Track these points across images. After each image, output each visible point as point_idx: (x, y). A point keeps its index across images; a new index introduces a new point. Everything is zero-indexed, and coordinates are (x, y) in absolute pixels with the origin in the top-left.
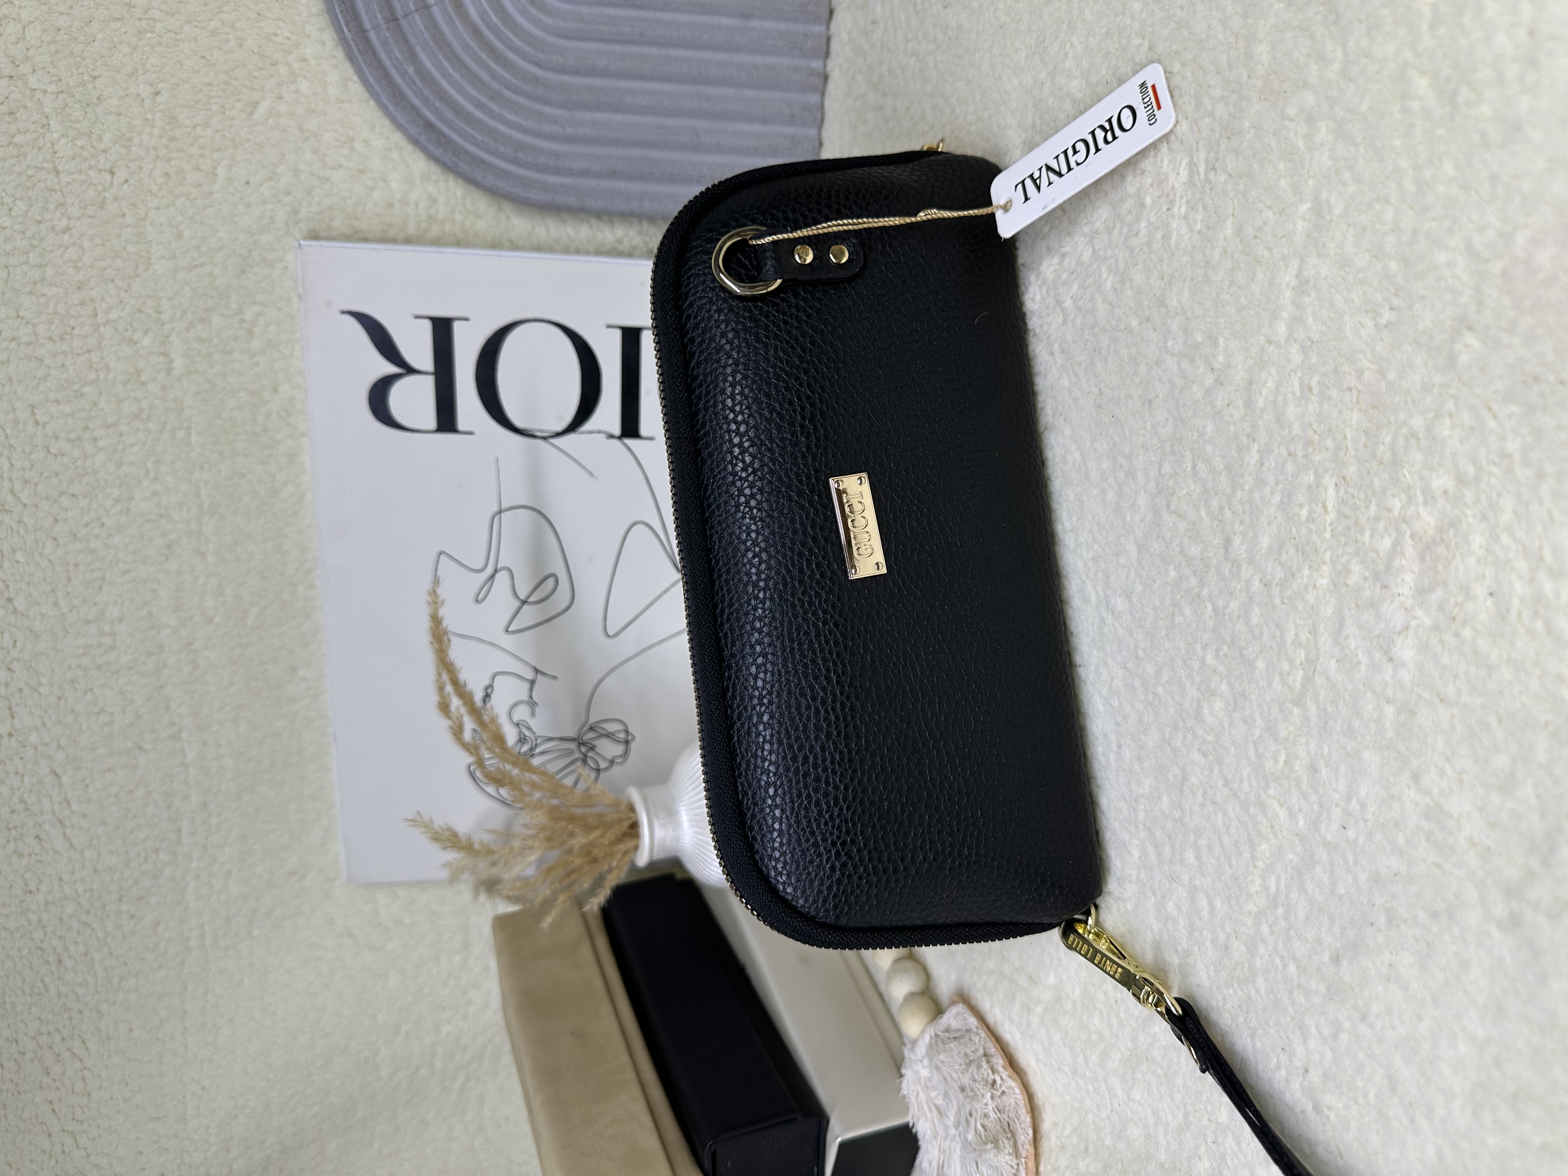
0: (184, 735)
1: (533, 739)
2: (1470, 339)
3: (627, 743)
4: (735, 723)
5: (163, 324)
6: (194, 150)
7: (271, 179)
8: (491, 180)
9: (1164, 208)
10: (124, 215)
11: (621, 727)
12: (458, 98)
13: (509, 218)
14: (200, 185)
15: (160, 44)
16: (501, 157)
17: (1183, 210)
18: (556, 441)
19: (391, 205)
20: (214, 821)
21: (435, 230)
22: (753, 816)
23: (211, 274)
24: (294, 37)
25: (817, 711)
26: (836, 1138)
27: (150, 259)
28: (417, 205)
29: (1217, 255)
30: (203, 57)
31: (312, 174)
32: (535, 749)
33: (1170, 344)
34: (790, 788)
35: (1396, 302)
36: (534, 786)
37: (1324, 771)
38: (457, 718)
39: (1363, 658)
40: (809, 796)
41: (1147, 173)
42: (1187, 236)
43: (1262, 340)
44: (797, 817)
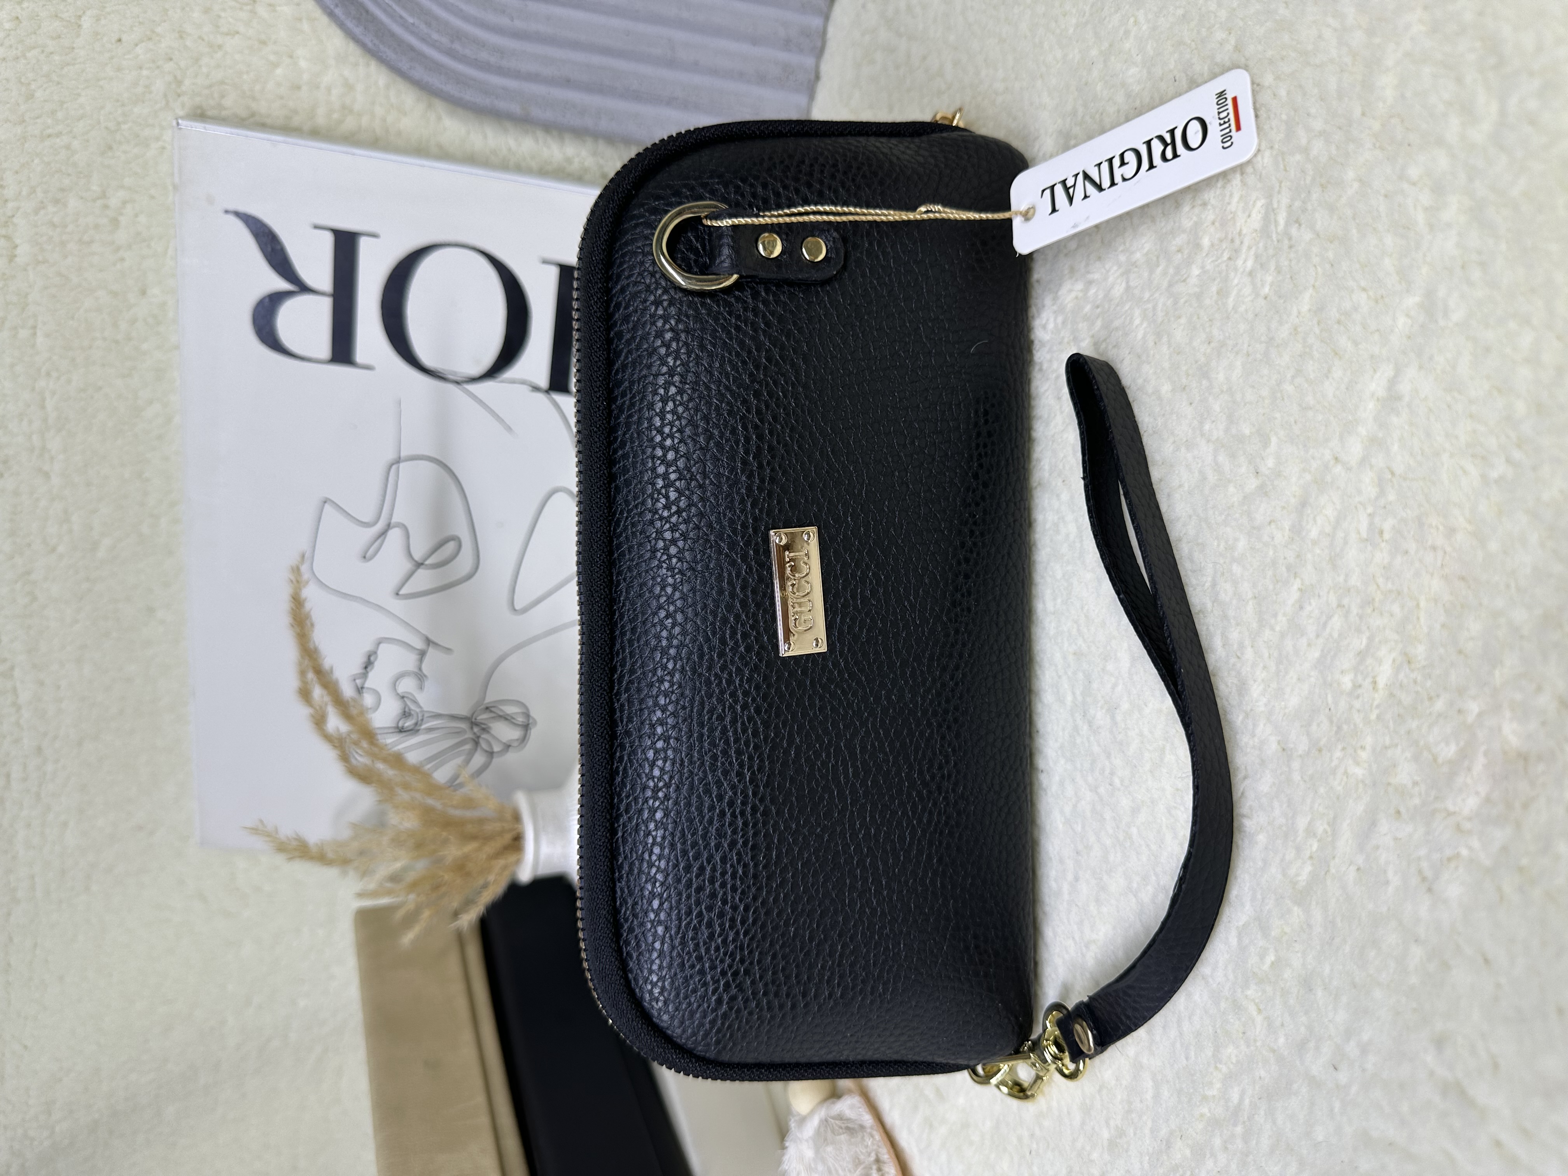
1: (420, 715)
3: (526, 727)
4: (621, 815)
7: (149, 40)
8: (419, 73)
9: (1226, 256)
11: (520, 709)
14: (59, 37)
16: (434, 45)
17: (1250, 264)
18: (471, 387)
19: (297, 87)
20: (50, 768)
21: (349, 125)
22: (631, 930)
23: (68, 147)
25: (722, 814)
28: (329, 89)
29: (1284, 333)
33: (1207, 427)
34: (679, 902)
35: (1519, 455)
37: (1320, 993)
38: (321, 707)
39: (1394, 879)
40: (700, 915)
41: (1209, 207)
42: (1250, 298)
43: (1328, 455)
44: (683, 937)
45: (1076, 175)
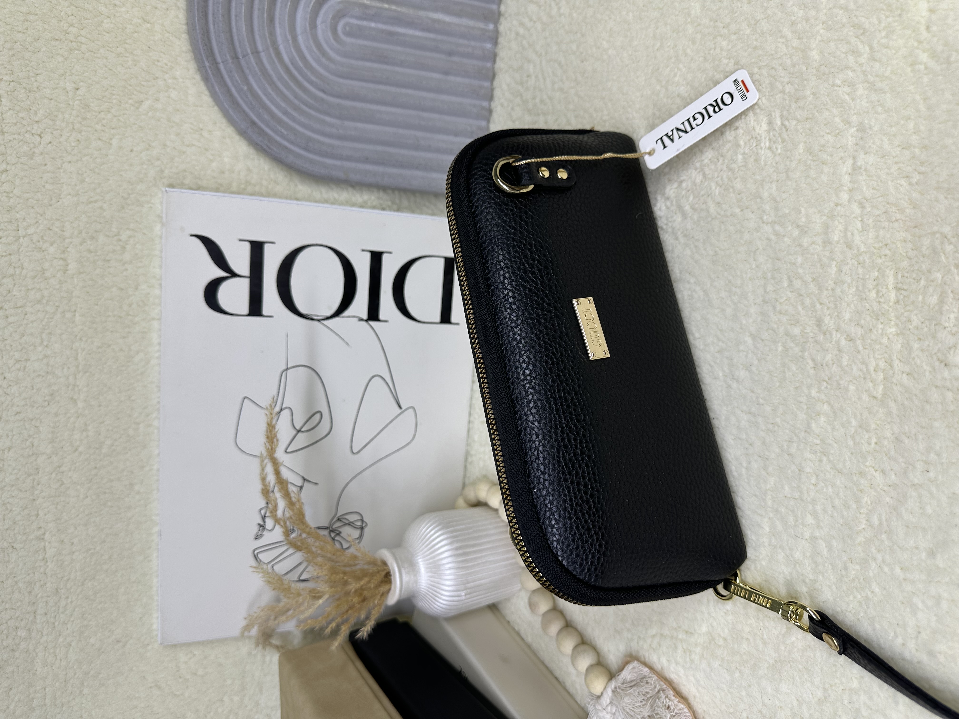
0: (47, 536)
3: (362, 528)
4: (528, 452)
5: (64, 239)
6: (98, 127)
7: (147, 150)
9: (754, 145)
10: (46, 165)
11: (359, 518)
12: (273, 108)
13: (296, 186)
14: (100, 149)
15: (83, 58)
18: (326, 323)
19: (223, 172)
20: (63, 603)
21: (250, 188)
22: (545, 514)
23: (101, 208)
24: (169, 64)
27: (60, 195)
28: (239, 173)
30: (110, 70)
31: (174, 148)
33: (765, 218)
34: (569, 492)
35: (923, 169)
37: (906, 441)
41: (739, 128)
43: (832, 205)
44: (575, 511)
45: (672, 130)
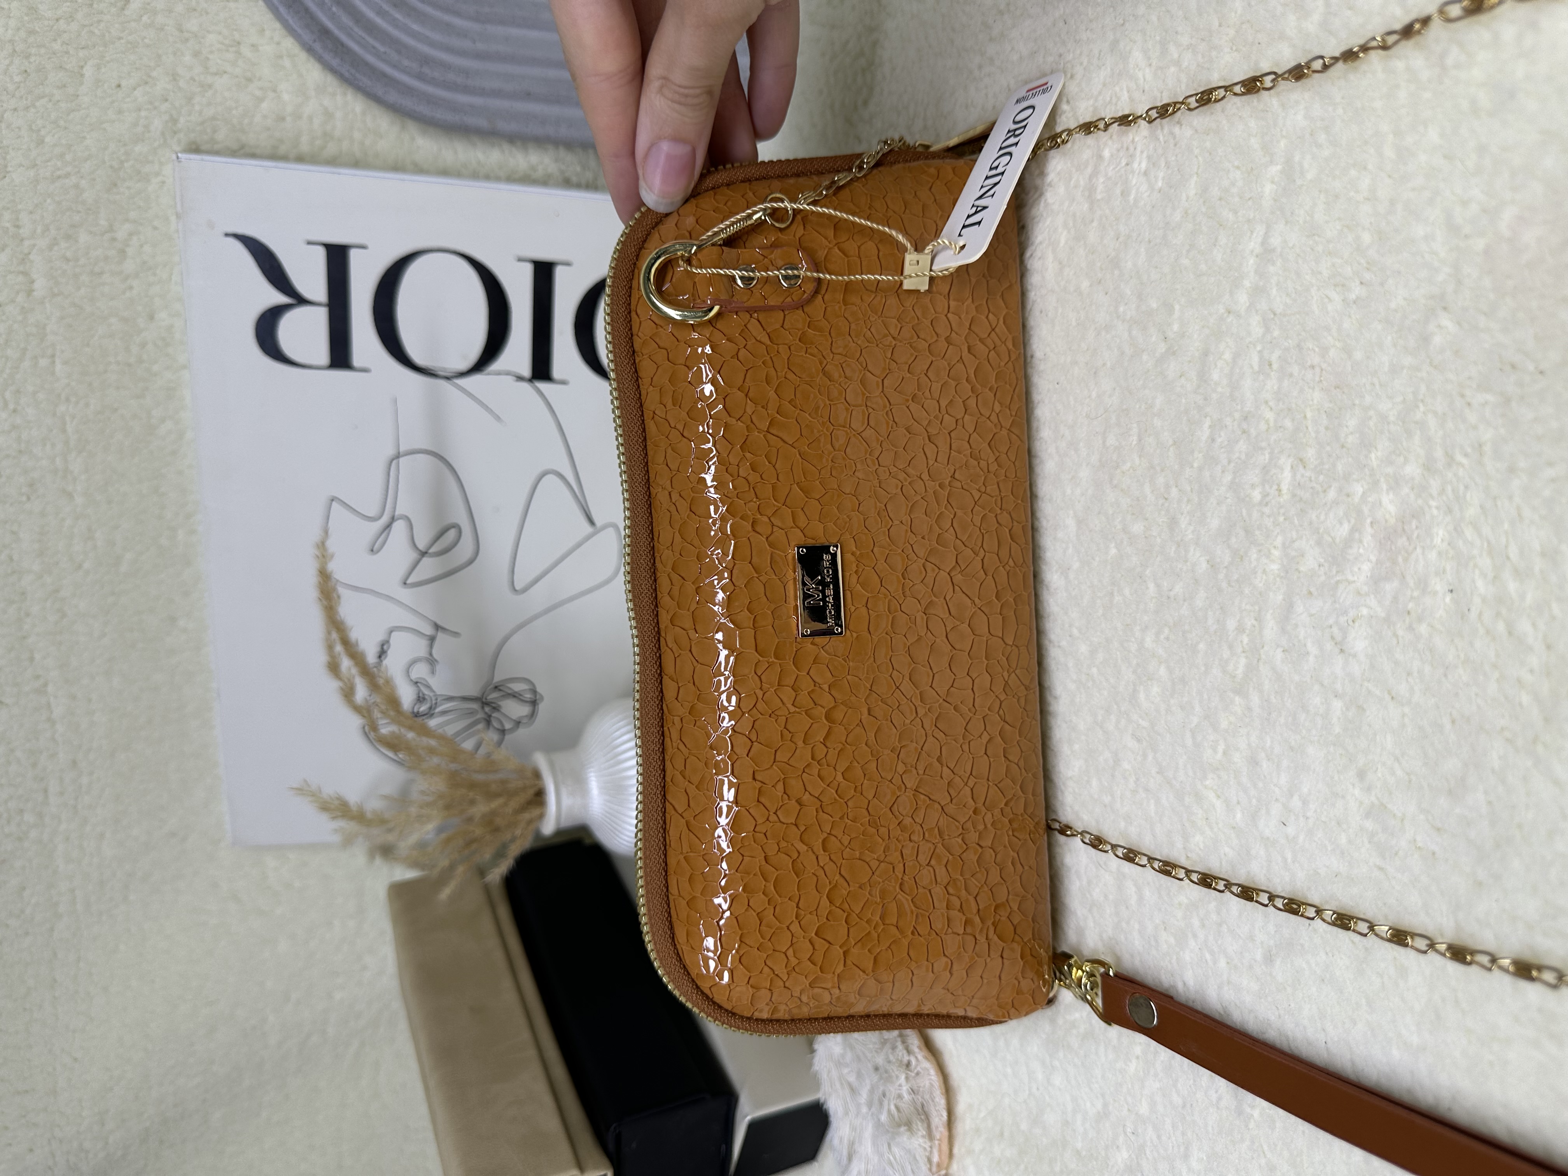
0: (50, 688)
1: (433, 699)
2: (1446, 321)
5: (22, 240)
6: (57, 46)
7: (146, 84)
8: (393, 96)
11: (527, 686)
13: (413, 139)
16: (404, 71)
17: (1143, 165)
19: (281, 119)
20: (85, 780)
21: (331, 149)
26: (746, 1117)
28: (310, 118)
29: (1177, 217)
31: (192, 79)
32: (435, 708)
35: (1367, 276)
36: (432, 751)
38: (349, 680)
39: (1313, 649)
42: (1146, 194)
